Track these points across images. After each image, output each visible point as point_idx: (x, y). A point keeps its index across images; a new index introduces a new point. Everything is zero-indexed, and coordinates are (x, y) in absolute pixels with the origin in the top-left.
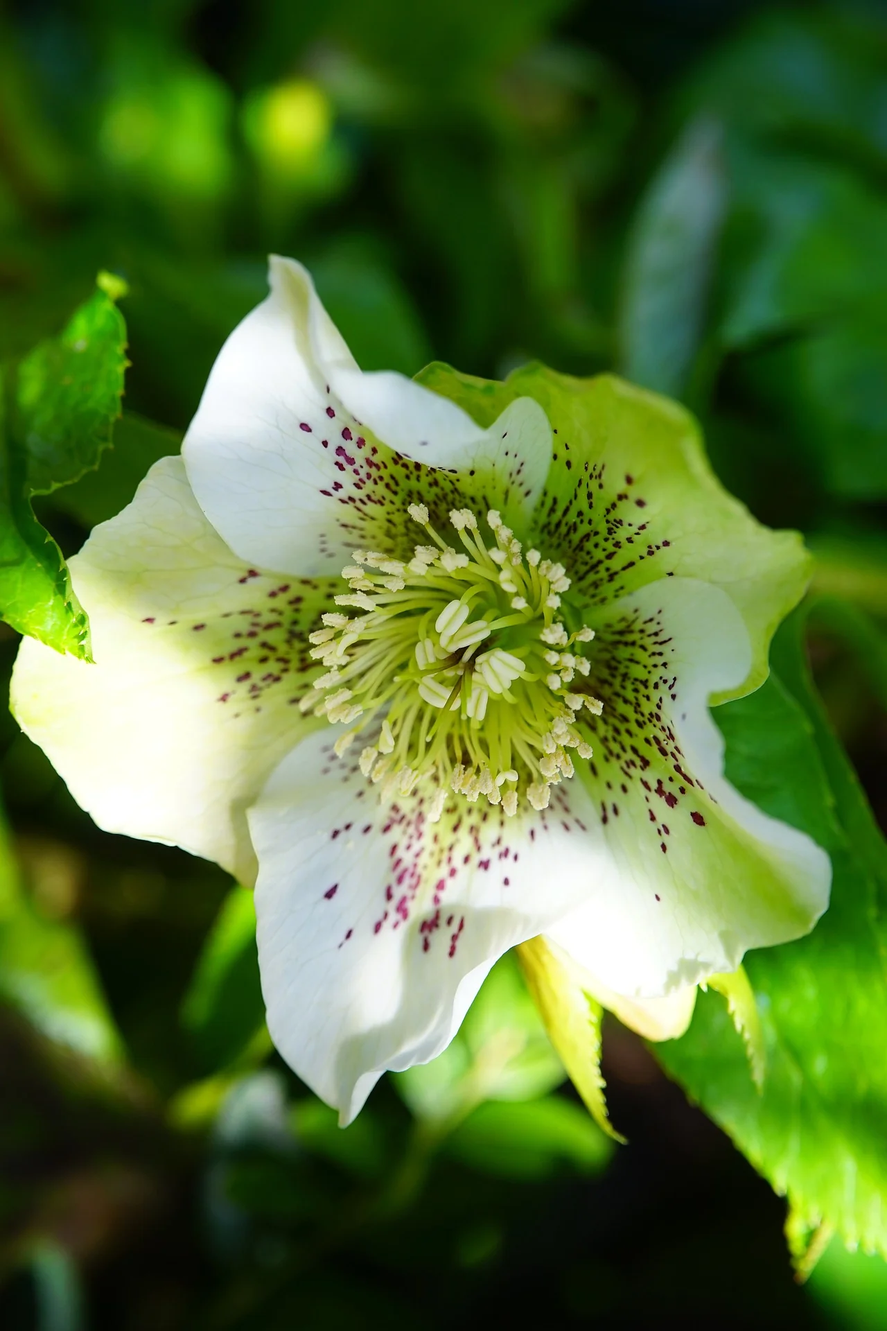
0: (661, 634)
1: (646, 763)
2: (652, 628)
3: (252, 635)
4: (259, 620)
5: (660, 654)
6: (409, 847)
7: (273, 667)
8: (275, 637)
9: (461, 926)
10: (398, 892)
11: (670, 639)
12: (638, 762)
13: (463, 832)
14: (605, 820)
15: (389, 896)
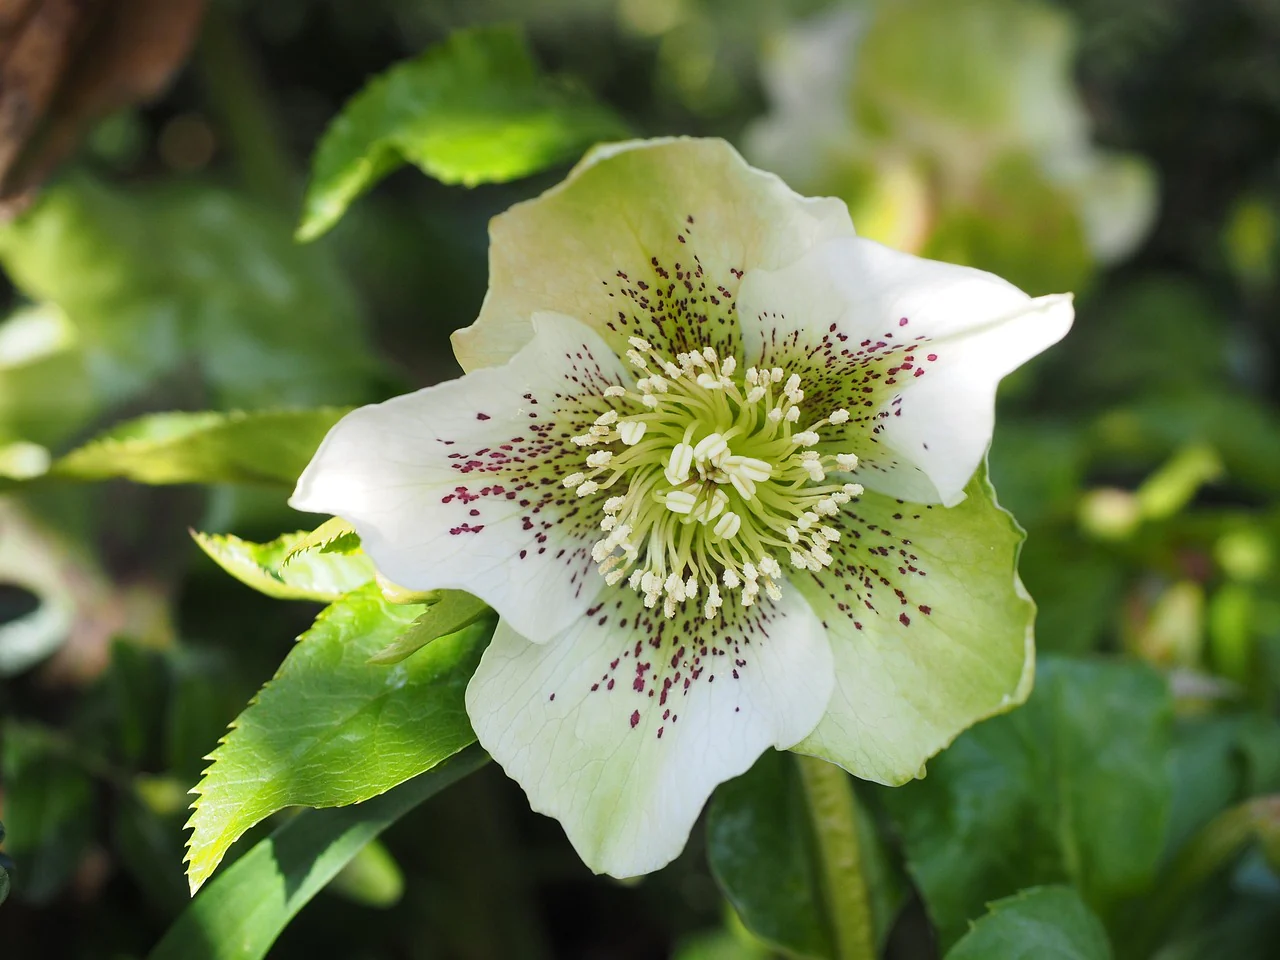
0: (766, 621)
1: (656, 644)
2: (768, 612)
3: (680, 276)
4: (693, 276)
5: (752, 631)
6: (522, 450)
7: (654, 301)
8: (680, 292)
9: (477, 530)
10: (485, 459)
11: (767, 636)
12: (654, 634)
13: (546, 489)
14: (591, 612)
15: (480, 453)
